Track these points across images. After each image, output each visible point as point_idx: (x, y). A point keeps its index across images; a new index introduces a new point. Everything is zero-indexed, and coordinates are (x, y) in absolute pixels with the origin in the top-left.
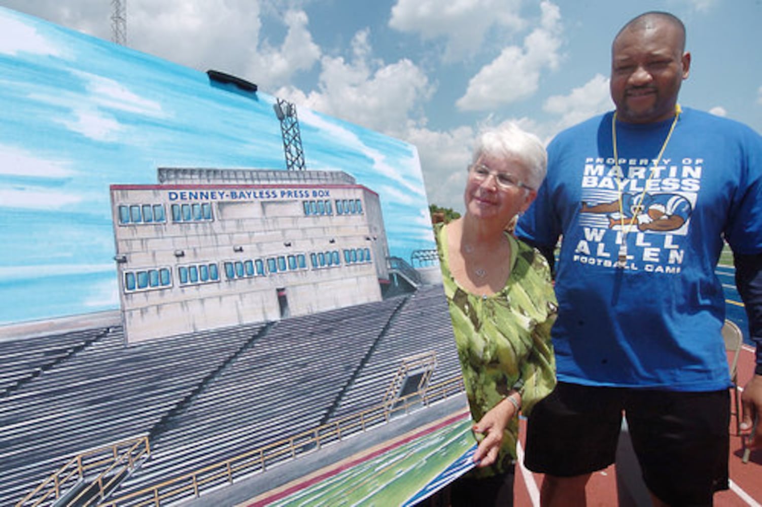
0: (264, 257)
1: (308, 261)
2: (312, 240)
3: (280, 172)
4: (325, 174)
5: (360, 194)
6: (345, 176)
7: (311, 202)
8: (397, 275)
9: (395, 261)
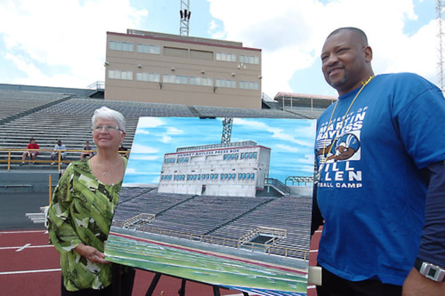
0: (201, 174)
1: (219, 177)
2: (224, 169)
3: (217, 145)
4: (240, 143)
5: (257, 150)
6: (251, 142)
7: (228, 154)
8: (270, 187)
9: (271, 180)
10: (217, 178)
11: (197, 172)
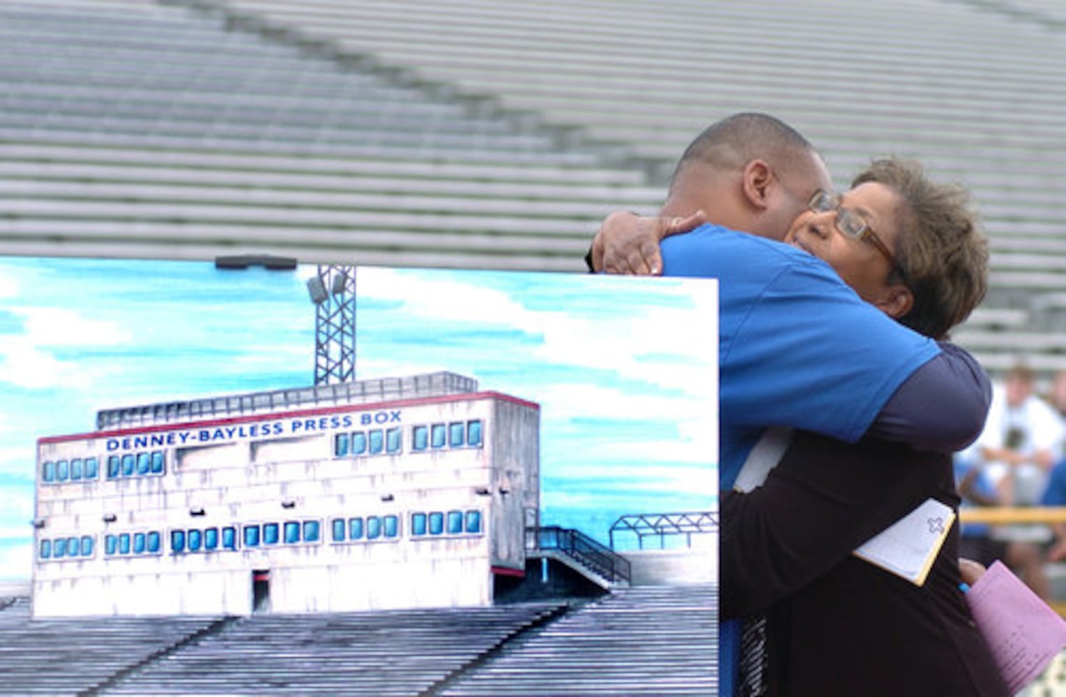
0: (239, 525)
1: (326, 532)
2: (341, 498)
3: (297, 391)
4: (400, 382)
5: (483, 410)
6: (451, 379)
7: (354, 434)
8: (552, 561)
9: (552, 534)
10: (314, 536)
11: (217, 518)
